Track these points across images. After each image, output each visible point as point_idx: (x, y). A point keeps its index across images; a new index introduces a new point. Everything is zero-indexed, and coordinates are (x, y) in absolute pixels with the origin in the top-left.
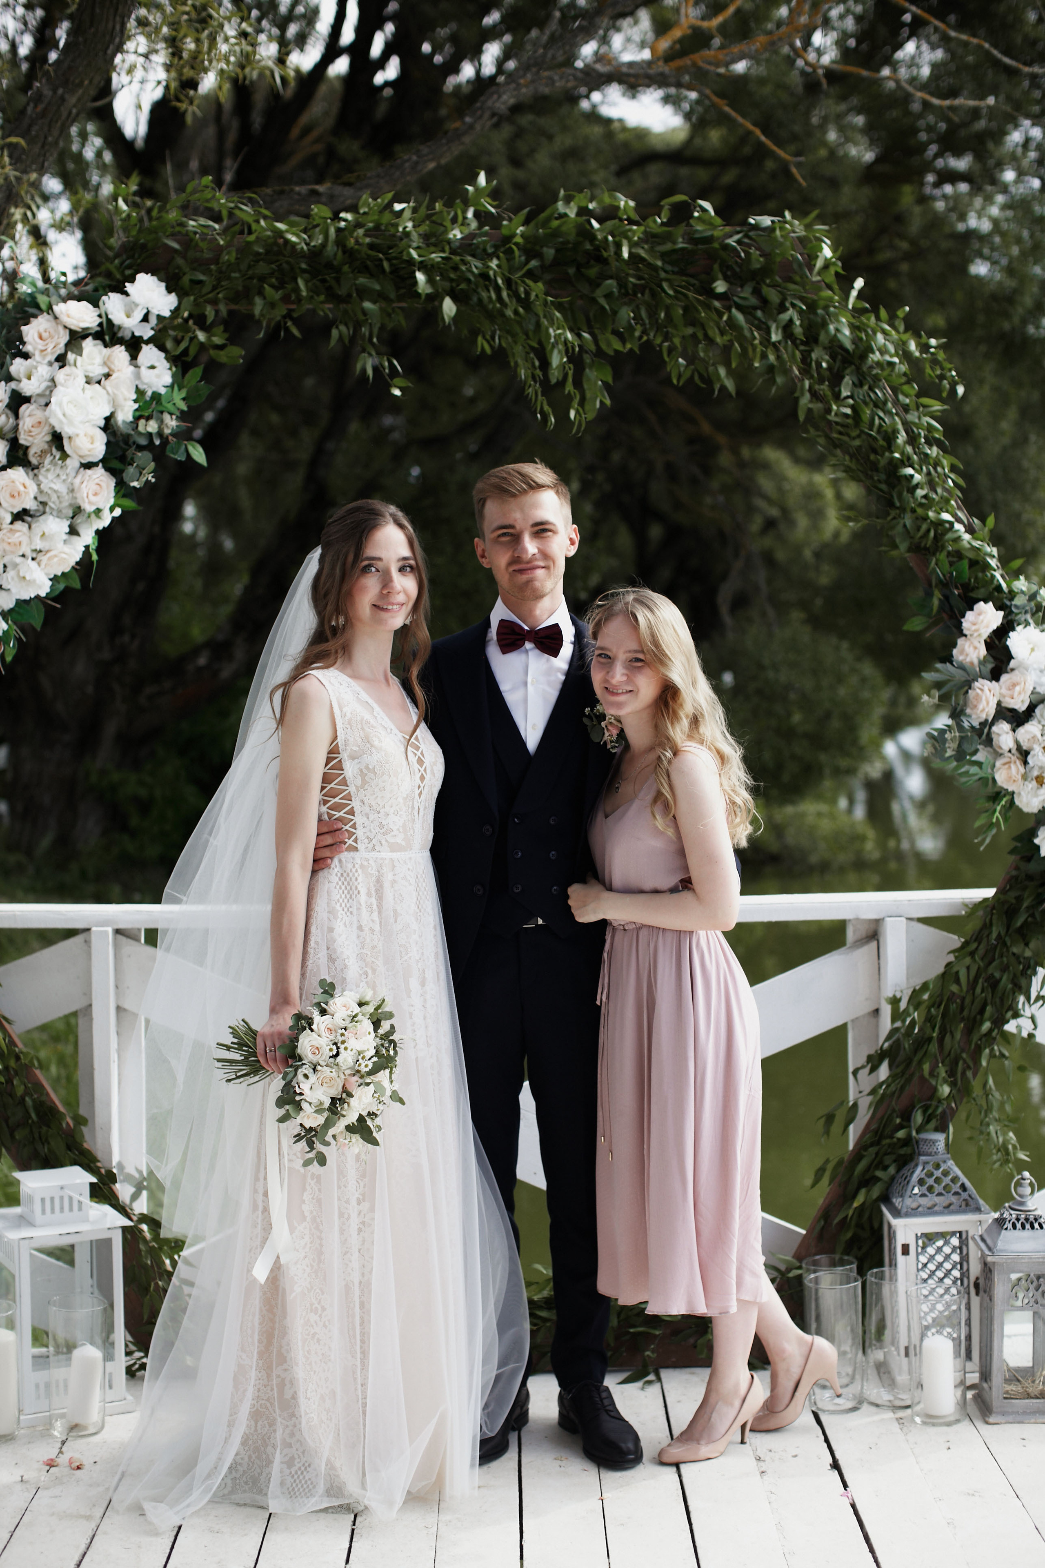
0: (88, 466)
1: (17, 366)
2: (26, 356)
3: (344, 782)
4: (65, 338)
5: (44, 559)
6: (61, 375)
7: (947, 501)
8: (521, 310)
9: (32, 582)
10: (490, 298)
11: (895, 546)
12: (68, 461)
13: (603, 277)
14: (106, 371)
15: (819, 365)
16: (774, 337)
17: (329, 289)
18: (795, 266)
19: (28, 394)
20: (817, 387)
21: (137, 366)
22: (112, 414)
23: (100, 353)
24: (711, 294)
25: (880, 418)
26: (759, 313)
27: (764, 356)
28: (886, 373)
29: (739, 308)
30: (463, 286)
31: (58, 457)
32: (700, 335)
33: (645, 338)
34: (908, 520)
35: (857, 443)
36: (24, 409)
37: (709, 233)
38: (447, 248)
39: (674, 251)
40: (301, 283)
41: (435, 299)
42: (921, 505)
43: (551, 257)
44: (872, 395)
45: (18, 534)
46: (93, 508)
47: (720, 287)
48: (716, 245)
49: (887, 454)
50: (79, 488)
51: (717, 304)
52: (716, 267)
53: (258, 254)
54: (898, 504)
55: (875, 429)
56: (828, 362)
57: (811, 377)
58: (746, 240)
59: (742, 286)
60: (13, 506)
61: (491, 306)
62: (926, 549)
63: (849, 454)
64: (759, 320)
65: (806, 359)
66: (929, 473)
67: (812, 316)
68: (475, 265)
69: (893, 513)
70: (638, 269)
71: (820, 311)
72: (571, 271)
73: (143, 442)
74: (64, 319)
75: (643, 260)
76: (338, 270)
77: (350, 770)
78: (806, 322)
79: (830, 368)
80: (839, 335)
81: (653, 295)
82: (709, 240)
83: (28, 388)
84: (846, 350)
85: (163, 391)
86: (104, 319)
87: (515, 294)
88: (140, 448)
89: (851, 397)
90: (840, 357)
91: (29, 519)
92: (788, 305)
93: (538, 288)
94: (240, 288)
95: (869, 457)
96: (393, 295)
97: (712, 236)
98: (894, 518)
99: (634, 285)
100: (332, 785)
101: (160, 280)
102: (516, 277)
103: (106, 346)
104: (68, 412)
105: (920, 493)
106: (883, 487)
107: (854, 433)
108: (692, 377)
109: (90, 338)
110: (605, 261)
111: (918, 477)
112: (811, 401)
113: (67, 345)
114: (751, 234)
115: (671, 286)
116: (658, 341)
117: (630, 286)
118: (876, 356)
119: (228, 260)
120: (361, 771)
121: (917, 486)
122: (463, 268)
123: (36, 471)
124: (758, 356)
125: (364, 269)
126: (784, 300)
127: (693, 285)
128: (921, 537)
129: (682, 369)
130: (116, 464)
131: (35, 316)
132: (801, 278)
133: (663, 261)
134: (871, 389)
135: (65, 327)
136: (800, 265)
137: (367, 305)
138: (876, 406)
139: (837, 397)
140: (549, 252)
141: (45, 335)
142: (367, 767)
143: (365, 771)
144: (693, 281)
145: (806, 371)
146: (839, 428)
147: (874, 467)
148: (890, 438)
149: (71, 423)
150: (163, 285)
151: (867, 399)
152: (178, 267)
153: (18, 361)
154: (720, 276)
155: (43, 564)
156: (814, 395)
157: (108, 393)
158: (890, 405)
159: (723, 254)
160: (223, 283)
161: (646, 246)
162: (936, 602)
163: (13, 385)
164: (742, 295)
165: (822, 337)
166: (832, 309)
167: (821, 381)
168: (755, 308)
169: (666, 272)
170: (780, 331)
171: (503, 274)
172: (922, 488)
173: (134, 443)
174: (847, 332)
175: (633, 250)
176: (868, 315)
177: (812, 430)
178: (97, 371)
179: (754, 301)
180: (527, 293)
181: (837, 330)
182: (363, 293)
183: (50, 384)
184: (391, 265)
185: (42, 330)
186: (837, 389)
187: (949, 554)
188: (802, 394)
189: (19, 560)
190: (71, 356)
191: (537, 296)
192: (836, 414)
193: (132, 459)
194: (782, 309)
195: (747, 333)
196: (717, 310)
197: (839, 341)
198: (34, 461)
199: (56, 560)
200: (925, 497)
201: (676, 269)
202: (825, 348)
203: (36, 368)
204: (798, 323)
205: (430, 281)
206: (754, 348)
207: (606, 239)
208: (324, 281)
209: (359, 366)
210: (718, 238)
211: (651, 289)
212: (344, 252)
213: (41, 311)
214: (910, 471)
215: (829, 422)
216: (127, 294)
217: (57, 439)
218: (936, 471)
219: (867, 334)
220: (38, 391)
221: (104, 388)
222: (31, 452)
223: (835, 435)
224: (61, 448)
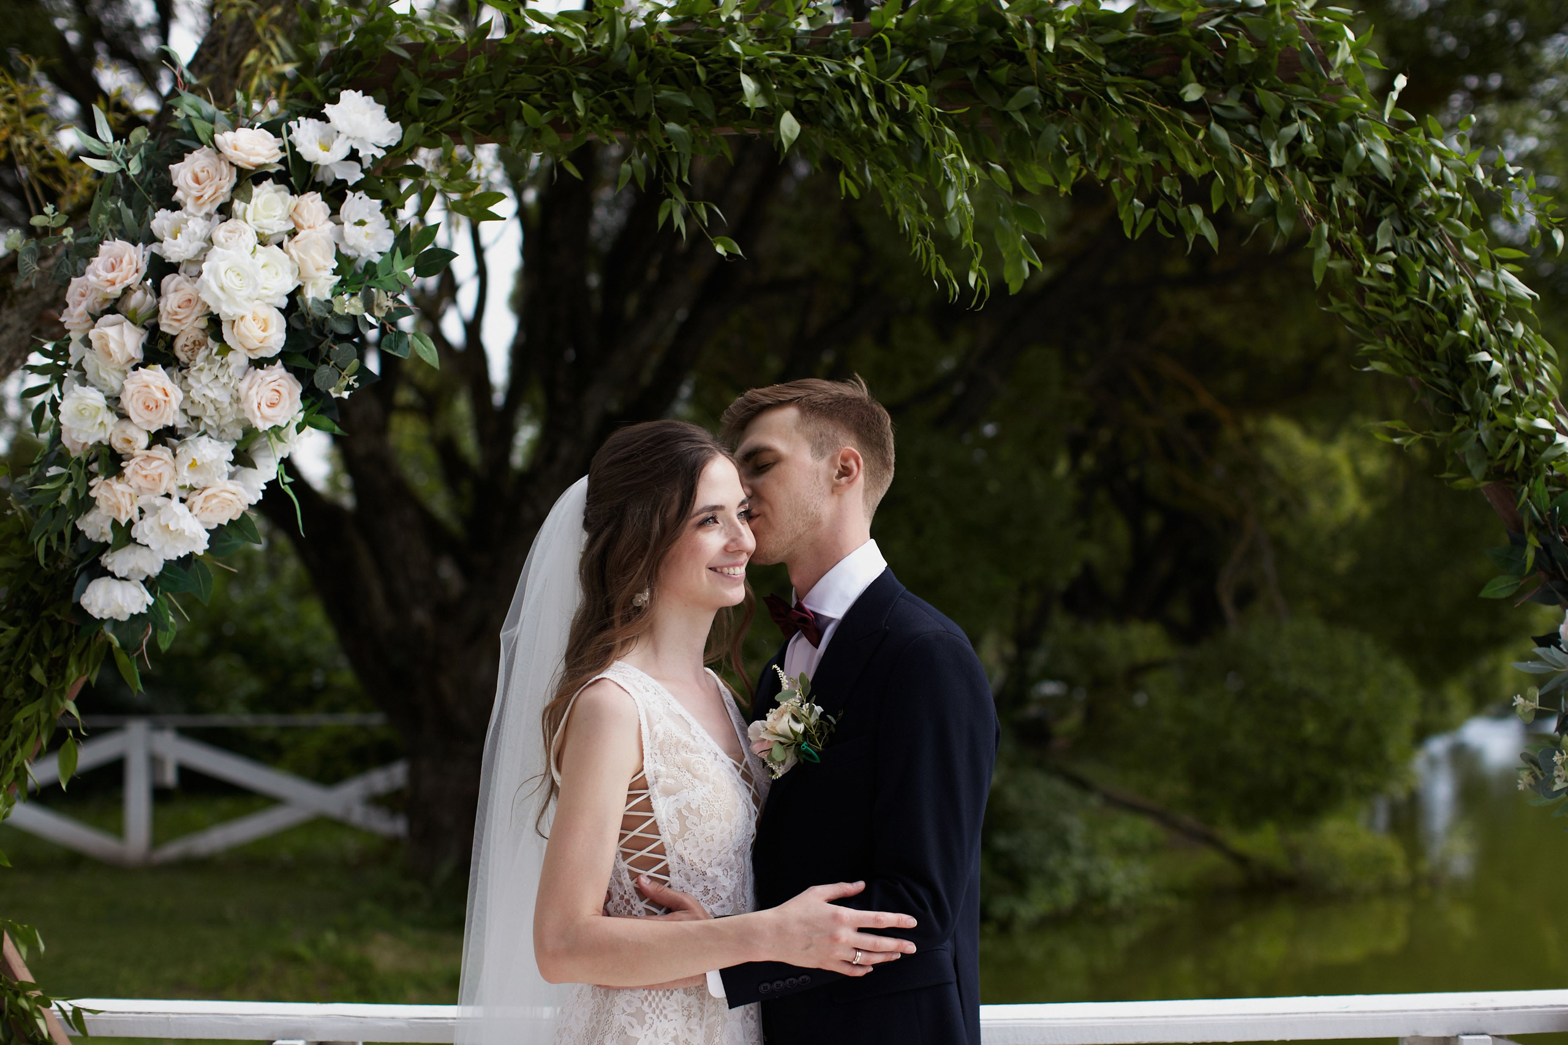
0: (259, 363)
1: (162, 220)
2: (176, 207)
3: (654, 828)
4: (228, 181)
5: (197, 500)
6: (221, 232)
7: (1544, 402)
8: (898, 131)
9: (179, 534)
10: (852, 114)
11: (1466, 472)
12: (230, 357)
13: (1019, 82)
14: (291, 226)
15: (1343, 202)
16: (1274, 162)
17: (620, 108)
18: (1303, 60)
19: (174, 260)
20: (1339, 235)
21: (339, 223)
22: (299, 289)
23: (284, 202)
24: (1179, 103)
25: (1437, 280)
26: (1251, 129)
27: (1260, 190)
28: (1443, 215)
29: (1221, 121)
30: (811, 96)
31: (215, 351)
32: (1166, 164)
33: (1085, 172)
34: (1484, 430)
35: (1404, 316)
36: (169, 282)
37: (1174, 17)
38: (788, 43)
39: (1123, 43)
40: (577, 99)
41: (770, 118)
42: (1503, 408)
43: (942, 56)
44: (1424, 247)
45: (155, 464)
46: (269, 425)
47: (1193, 93)
48: (1185, 32)
49: (1449, 333)
50: (247, 395)
51: (1188, 117)
52: (1186, 62)
53: (519, 61)
54: (1468, 408)
55: (1430, 296)
56: (1356, 198)
57: (1332, 220)
58: (1230, 26)
59: (1225, 92)
60: (150, 422)
61: (853, 127)
62: (1512, 473)
63: (1391, 334)
64: (1252, 139)
65: (1323, 194)
66: (1513, 362)
67: (1330, 132)
68: (830, 67)
69: (1461, 420)
70: (1072, 71)
71: (1342, 125)
72: (972, 74)
73: (344, 329)
74: (228, 151)
75: (1077, 56)
76: (631, 81)
77: (663, 809)
78: (1322, 140)
79: (1359, 208)
80: (1372, 157)
81: (1094, 106)
82: (1176, 25)
83: (174, 249)
84: (1384, 182)
85: (377, 259)
86: (288, 153)
87: (886, 107)
88: (340, 338)
89: (1393, 249)
90: (1373, 192)
91: (175, 442)
92: (1294, 115)
93: (919, 97)
94: (493, 111)
95: (1421, 339)
96: (710, 115)
97: (1180, 20)
98: (1462, 429)
99: (1066, 94)
100: (636, 832)
101: (378, 101)
102: (888, 81)
103: (293, 193)
104: (226, 282)
105: (1501, 389)
106: (1445, 382)
107: (1399, 302)
108: (1153, 224)
109: (270, 181)
110: (1019, 58)
111: (1497, 365)
112: (1331, 258)
113: (235, 189)
114: (1238, 16)
115: (1120, 93)
116: (1102, 175)
117: (1060, 95)
118: (1429, 191)
119: (475, 72)
120: (679, 812)
121: (1495, 380)
122: (812, 71)
123: (184, 371)
124: (1251, 188)
125: (670, 78)
126: (1287, 109)
127: (1153, 92)
128: (1504, 457)
129: (1138, 214)
130: (303, 362)
131: (190, 151)
132: (1313, 77)
133: (1108, 58)
134: (1420, 237)
135: (231, 164)
136: (1310, 58)
137: (672, 127)
138: (1430, 262)
139: (1371, 249)
140: (939, 48)
141: (202, 176)
142: (688, 806)
143: (685, 813)
144: (1151, 85)
145: (1323, 210)
146: (1375, 295)
147: (1430, 353)
148: (1454, 311)
149: (232, 300)
150: (382, 108)
151: (1417, 253)
152: (407, 85)
153: (162, 214)
154: (1192, 76)
155: (196, 510)
156: (1337, 247)
157: (291, 258)
158: (1451, 261)
159: (1195, 45)
160: (468, 105)
161: (1081, 38)
162: (1530, 555)
163: (154, 248)
164: (1225, 103)
165: (1348, 160)
166: (1360, 120)
167: (1347, 228)
168: (1246, 122)
169: (1112, 73)
170: (1283, 152)
171: (871, 79)
172: (1504, 383)
173: (332, 332)
174: (1384, 152)
175: (1063, 43)
176: (1415, 129)
177: (1334, 301)
178: (278, 225)
179: (1243, 111)
180: (904, 103)
181: (1370, 151)
182: (667, 112)
183: (205, 245)
184: (708, 73)
185: (198, 170)
186: (1370, 238)
187: (1548, 482)
188: (1319, 244)
189: (160, 501)
190: (238, 205)
191: (917, 105)
192: (1369, 275)
193: (328, 356)
194: (1286, 119)
195: (1234, 158)
196: (1188, 127)
197: (1373, 167)
198: (182, 357)
199: (214, 501)
200: (1508, 395)
201: (1127, 70)
202: (1351, 179)
203: (186, 221)
204: (1310, 139)
205: (764, 91)
206: (1244, 176)
207: (1022, 25)
208: (611, 97)
209: (662, 218)
210: (1188, 22)
211: (1090, 100)
212: (640, 57)
213: (202, 144)
214: (1485, 357)
215: (1360, 290)
216: (325, 119)
217: (214, 324)
218: (1524, 358)
219: (1413, 156)
220: (189, 255)
221: (287, 252)
222: (179, 343)
223: (1370, 307)
224: (218, 337)
